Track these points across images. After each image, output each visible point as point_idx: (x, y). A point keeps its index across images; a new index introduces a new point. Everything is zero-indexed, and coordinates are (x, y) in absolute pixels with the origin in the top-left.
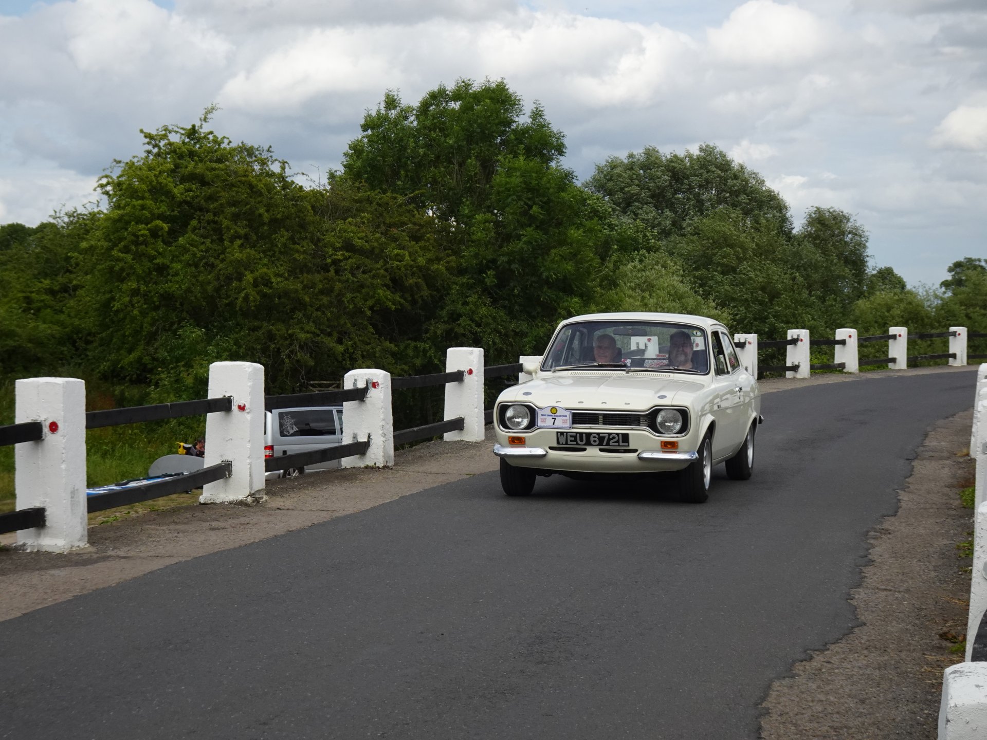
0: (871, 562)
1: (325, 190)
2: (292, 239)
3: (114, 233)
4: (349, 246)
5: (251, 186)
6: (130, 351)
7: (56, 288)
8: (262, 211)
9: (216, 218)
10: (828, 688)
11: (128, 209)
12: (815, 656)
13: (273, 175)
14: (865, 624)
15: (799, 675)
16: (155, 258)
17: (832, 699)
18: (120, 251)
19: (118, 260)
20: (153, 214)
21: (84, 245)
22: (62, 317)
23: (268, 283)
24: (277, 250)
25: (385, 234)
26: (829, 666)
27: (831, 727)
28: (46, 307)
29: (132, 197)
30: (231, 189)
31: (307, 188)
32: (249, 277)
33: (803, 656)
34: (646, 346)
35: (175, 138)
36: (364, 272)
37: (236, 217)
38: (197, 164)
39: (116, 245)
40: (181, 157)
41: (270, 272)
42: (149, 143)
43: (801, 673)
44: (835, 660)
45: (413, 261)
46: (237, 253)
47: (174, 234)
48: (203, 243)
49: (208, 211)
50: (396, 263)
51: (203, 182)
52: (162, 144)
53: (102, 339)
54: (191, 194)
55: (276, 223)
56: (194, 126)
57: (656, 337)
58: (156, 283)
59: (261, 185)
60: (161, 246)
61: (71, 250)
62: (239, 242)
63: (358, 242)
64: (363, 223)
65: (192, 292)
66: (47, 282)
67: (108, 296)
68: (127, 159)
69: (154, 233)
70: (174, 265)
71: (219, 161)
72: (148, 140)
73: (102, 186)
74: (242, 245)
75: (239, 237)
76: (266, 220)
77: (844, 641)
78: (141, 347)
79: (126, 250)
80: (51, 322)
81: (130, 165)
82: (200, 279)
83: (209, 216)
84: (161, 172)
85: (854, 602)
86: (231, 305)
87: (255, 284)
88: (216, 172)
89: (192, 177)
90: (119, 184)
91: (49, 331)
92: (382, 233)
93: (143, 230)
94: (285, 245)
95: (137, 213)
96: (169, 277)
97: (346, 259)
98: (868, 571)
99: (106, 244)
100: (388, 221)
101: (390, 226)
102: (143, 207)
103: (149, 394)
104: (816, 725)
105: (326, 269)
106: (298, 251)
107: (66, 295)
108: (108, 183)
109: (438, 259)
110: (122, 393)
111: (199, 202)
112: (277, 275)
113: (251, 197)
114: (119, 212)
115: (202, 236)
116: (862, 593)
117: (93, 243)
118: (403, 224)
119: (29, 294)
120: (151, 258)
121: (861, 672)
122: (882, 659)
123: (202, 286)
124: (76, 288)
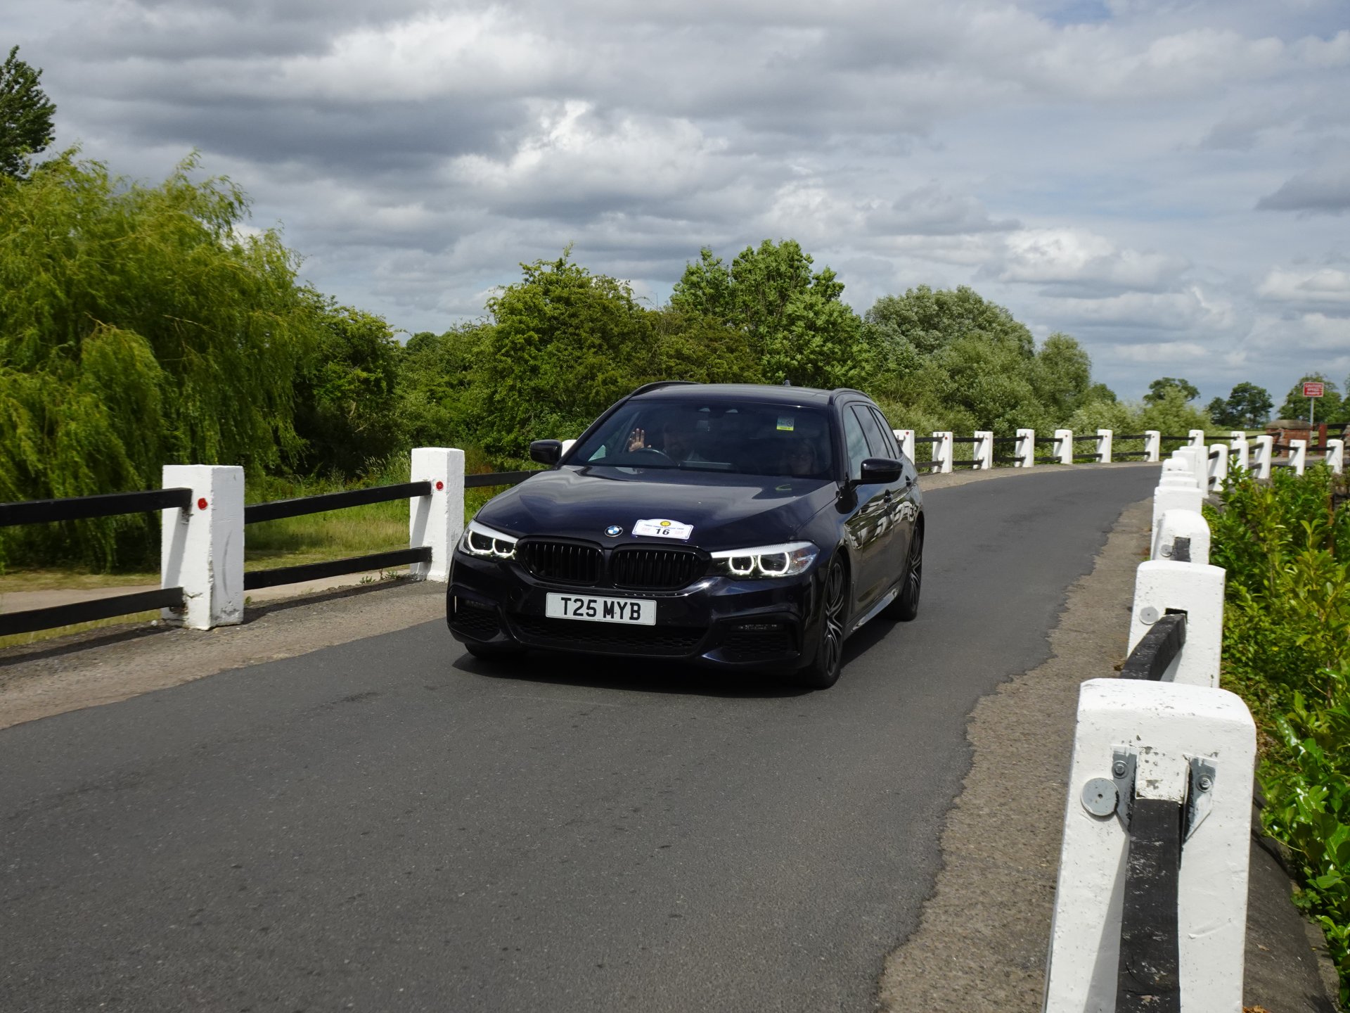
0: (1066, 610)
1: (662, 312)
2: (634, 349)
3: (498, 341)
4: (679, 355)
5: (605, 309)
6: (509, 432)
7: (455, 382)
8: (612, 326)
9: (577, 331)
10: (1023, 704)
11: (509, 323)
12: (1015, 679)
13: (622, 298)
14: (1057, 656)
15: (1001, 693)
16: (528, 361)
17: (1025, 712)
18: (503, 355)
19: (501, 361)
20: (528, 327)
21: (475, 350)
22: (459, 405)
23: (614, 382)
24: (622, 357)
25: (707, 346)
26: (1026, 687)
27: (1022, 733)
28: (446, 396)
29: (512, 313)
30: (589, 308)
31: (648, 308)
32: (600, 377)
33: (1005, 679)
34: (905, 438)
35: (547, 270)
36: (691, 376)
37: (592, 331)
38: (563, 289)
39: (500, 351)
40: (551, 283)
41: (617, 373)
42: (526, 273)
43: (1003, 692)
44: (1030, 683)
45: (729, 368)
46: (591, 359)
47: (543, 342)
48: (566, 349)
49: (571, 326)
50: (716, 370)
51: (567, 302)
52: (537, 274)
53: (488, 422)
54: (559, 311)
55: (624, 336)
56: (561, 260)
57: (913, 431)
58: (529, 379)
59: (611, 306)
60: (534, 351)
61: (465, 353)
62: (593, 350)
63: (685, 351)
64: (691, 338)
65: (557, 387)
66: (446, 378)
67: (493, 390)
68: (508, 285)
69: (529, 341)
70: (544, 366)
71: (581, 286)
72: (525, 271)
73: (491, 307)
74: (595, 353)
75: (594, 346)
76: (616, 334)
77: (1039, 668)
78: (516, 430)
79: (507, 354)
80: (451, 408)
81: (511, 289)
82: (564, 377)
83: (571, 330)
84: (534, 294)
85: (1050, 640)
86: (587, 398)
87: (605, 382)
88: (578, 295)
89: (559, 299)
90: (502, 305)
91: (448, 415)
92: (705, 346)
93: (520, 339)
94: (628, 353)
95: (516, 325)
96: (540, 375)
97: (677, 365)
98: (1064, 616)
99: (491, 350)
100: (710, 336)
101: (711, 340)
102: (521, 322)
103: (520, 466)
104: (1010, 731)
105: (660, 372)
106: (638, 358)
107: (462, 387)
108: (494, 304)
109: (749, 367)
110: (502, 463)
111: (564, 319)
112: (622, 377)
113: (603, 315)
114: (504, 325)
115: (566, 345)
116: (1058, 633)
117: (482, 348)
118: (721, 339)
119: (434, 388)
120: (526, 361)
121: (1050, 693)
122: (1068, 683)
123: (564, 382)
124: (469, 383)
